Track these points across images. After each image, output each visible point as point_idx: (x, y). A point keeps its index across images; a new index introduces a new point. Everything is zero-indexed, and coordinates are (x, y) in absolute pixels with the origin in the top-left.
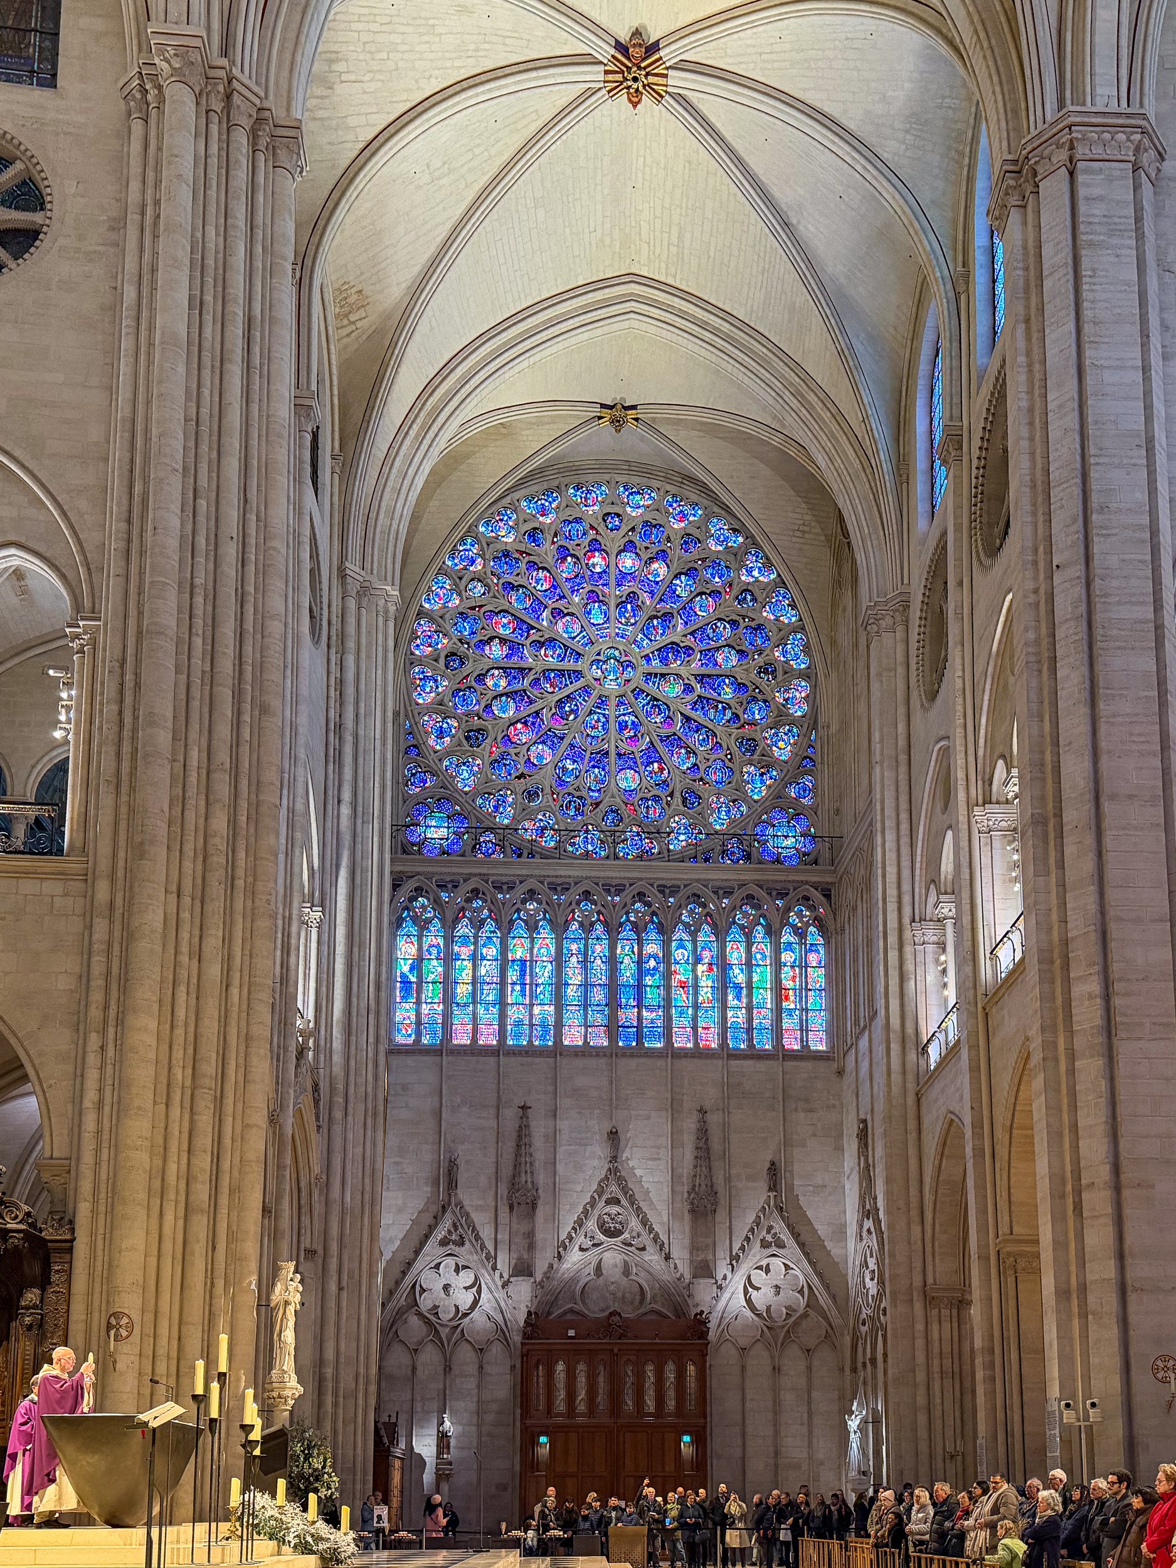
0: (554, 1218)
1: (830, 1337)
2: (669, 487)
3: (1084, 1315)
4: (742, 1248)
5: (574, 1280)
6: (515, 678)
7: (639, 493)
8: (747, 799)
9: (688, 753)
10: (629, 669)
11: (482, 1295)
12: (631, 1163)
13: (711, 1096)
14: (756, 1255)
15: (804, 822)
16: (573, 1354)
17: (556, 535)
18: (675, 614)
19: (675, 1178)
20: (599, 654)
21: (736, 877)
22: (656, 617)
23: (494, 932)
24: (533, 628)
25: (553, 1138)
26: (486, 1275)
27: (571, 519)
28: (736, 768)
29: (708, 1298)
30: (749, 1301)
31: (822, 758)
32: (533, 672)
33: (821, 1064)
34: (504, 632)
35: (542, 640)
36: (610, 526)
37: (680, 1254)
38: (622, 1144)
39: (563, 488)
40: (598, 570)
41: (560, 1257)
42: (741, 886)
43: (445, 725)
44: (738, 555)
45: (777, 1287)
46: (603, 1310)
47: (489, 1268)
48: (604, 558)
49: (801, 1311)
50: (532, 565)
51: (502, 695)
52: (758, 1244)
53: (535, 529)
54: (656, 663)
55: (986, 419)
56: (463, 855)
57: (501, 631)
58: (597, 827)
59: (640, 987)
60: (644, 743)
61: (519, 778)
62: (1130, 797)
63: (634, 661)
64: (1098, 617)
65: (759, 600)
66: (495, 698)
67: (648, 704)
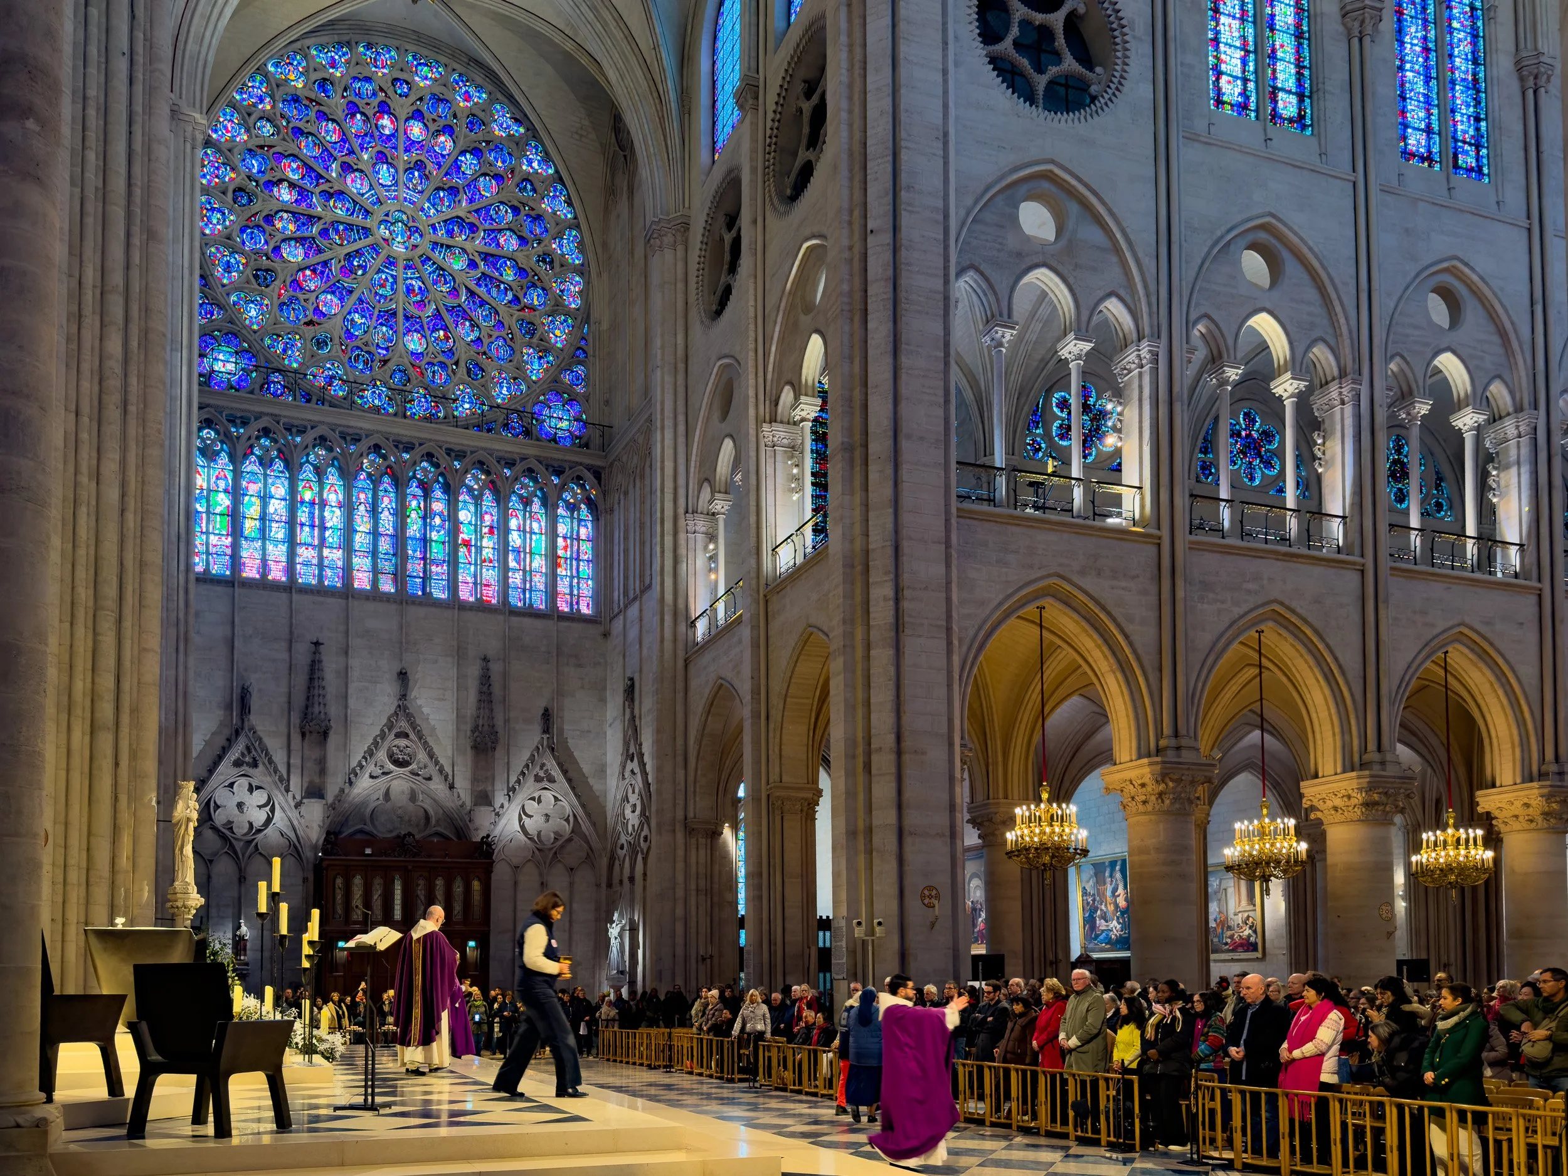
0: (345, 745)
1: (590, 858)
2: (456, 66)
3: (869, 852)
4: (518, 781)
5: (364, 804)
6: (304, 224)
7: (426, 65)
8: (527, 379)
9: (472, 326)
10: (417, 235)
11: (276, 814)
12: (419, 702)
13: (493, 647)
14: (530, 787)
15: (577, 408)
16: (369, 869)
17: (345, 90)
18: (461, 190)
19: (460, 718)
20: (387, 215)
21: (518, 450)
22: (443, 189)
23: (282, 472)
24: (322, 177)
25: (345, 674)
26: (280, 795)
27: (361, 77)
28: (516, 347)
29: (487, 824)
30: (523, 827)
31: (594, 351)
32: (322, 221)
33: (590, 626)
34: (295, 177)
35: (332, 191)
36: (399, 91)
37: (463, 784)
38: (411, 683)
39: (353, 44)
40: (387, 132)
41: (351, 783)
42: (523, 459)
43: (233, 261)
44: (519, 144)
45: (547, 815)
46: (391, 831)
47: (283, 789)
48: (392, 122)
49: (567, 837)
50: (322, 116)
51: (290, 239)
52: (532, 779)
53: (325, 79)
54: (441, 233)
55: (784, 78)
56: (252, 392)
57: (291, 175)
58: (385, 384)
59: (425, 541)
60: (430, 310)
61: (307, 324)
62: (922, 439)
63: (421, 227)
64: (903, 282)
65: (539, 190)
66: (283, 241)
67: (434, 272)
